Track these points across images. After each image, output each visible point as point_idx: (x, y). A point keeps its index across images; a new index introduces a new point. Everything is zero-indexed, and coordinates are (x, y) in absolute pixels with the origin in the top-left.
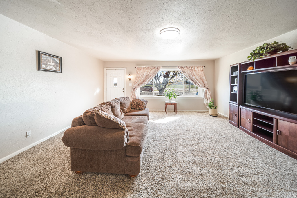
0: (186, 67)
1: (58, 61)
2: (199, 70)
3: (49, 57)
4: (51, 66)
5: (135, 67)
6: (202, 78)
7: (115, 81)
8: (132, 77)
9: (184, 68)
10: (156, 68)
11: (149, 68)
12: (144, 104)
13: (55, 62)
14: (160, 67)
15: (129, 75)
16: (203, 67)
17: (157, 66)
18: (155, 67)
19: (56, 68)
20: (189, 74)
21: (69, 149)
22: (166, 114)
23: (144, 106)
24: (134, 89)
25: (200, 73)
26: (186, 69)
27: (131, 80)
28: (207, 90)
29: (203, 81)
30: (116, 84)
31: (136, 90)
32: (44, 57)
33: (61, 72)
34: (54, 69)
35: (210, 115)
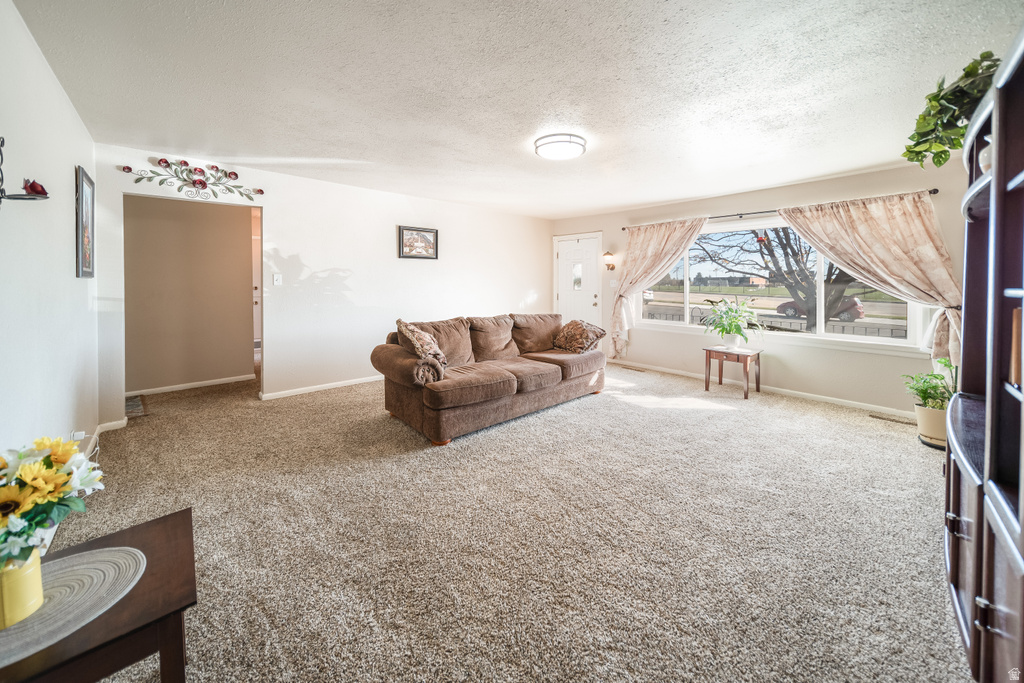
0: (820, 208)
1: (430, 237)
2: (897, 213)
3: (415, 233)
4: (419, 248)
5: (624, 229)
6: (913, 254)
7: (578, 271)
8: (615, 259)
9: (808, 214)
10: (687, 224)
11: (664, 227)
12: (587, 337)
13: (426, 240)
14: (700, 220)
15: (608, 253)
16: (927, 198)
17: (689, 218)
18: (685, 222)
19: (427, 251)
20: (832, 236)
21: (381, 377)
22: (707, 389)
23: (582, 343)
24: (620, 296)
25: (902, 225)
26: (818, 217)
27: (613, 268)
28: (950, 314)
29: (922, 266)
30: (578, 282)
31: (623, 299)
32: (407, 235)
33: (437, 258)
34: (424, 253)
35: (924, 443)
